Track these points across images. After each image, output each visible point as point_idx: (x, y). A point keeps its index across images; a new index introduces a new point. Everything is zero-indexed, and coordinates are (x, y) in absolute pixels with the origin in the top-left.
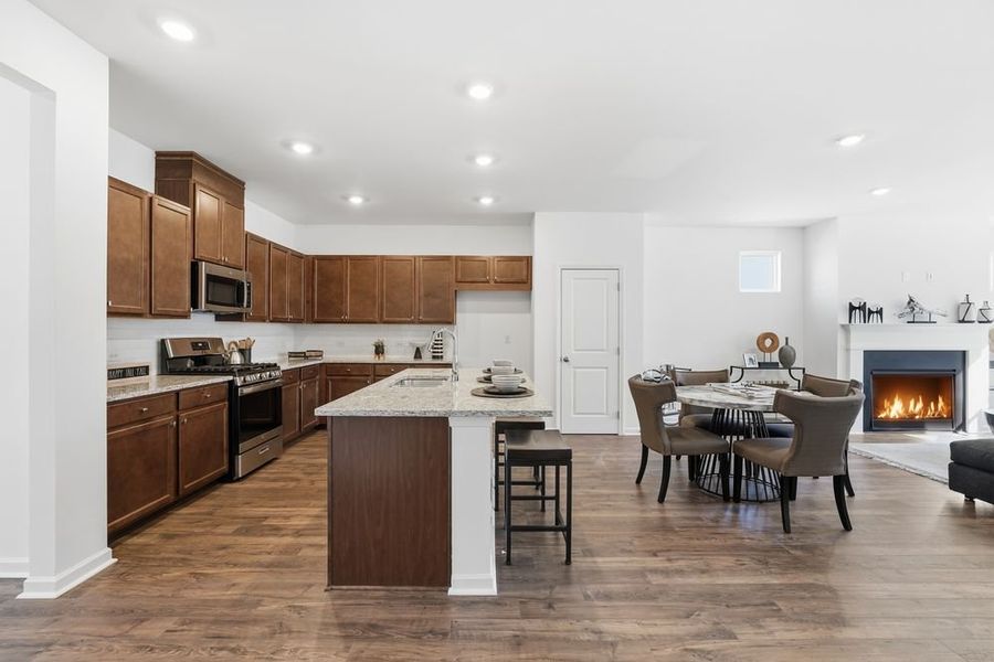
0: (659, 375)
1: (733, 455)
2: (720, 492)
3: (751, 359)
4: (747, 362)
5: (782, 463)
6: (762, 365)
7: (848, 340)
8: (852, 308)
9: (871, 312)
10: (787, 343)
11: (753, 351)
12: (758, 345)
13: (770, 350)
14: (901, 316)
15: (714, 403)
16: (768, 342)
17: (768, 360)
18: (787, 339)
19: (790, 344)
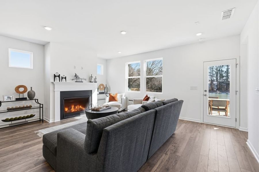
7: (54, 88)
8: (55, 76)
10: (31, 89)
14: (72, 80)
17: (21, 97)
18: (31, 88)
19: (33, 90)
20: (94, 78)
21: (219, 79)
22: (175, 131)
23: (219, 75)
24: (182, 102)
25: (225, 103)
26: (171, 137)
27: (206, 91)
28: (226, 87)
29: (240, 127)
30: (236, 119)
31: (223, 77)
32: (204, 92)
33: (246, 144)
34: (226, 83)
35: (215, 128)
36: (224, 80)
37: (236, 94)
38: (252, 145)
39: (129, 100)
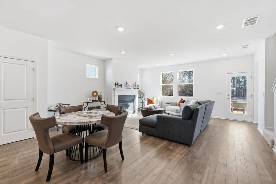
0: (56, 108)
1: (85, 143)
2: (79, 159)
3: (90, 99)
4: (89, 100)
5: (104, 143)
6: (93, 101)
7: (115, 93)
8: (116, 84)
9: (119, 85)
11: (90, 97)
12: (92, 95)
13: (96, 96)
14: (125, 86)
15: (76, 123)
16: (95, 94)
17: (95, 100)
18: (100, 93)
20: (137, 85)
21: (236, 84)
22: (208, 122)
23: (236, 80)
24: (213, 102)
25: (243, 105)
26: (207, 126)
27: (229, 95)
28: (244, 93)
29: (254, 121)
30: (251, 115)
31: (241, 82)
32: (228, 96)
33: (257, 129)
34: (244, 89)
35: (236, 122)
36: (241, 85)
37: (251, 98)
38: (261, 129)
39: (165, 103)
